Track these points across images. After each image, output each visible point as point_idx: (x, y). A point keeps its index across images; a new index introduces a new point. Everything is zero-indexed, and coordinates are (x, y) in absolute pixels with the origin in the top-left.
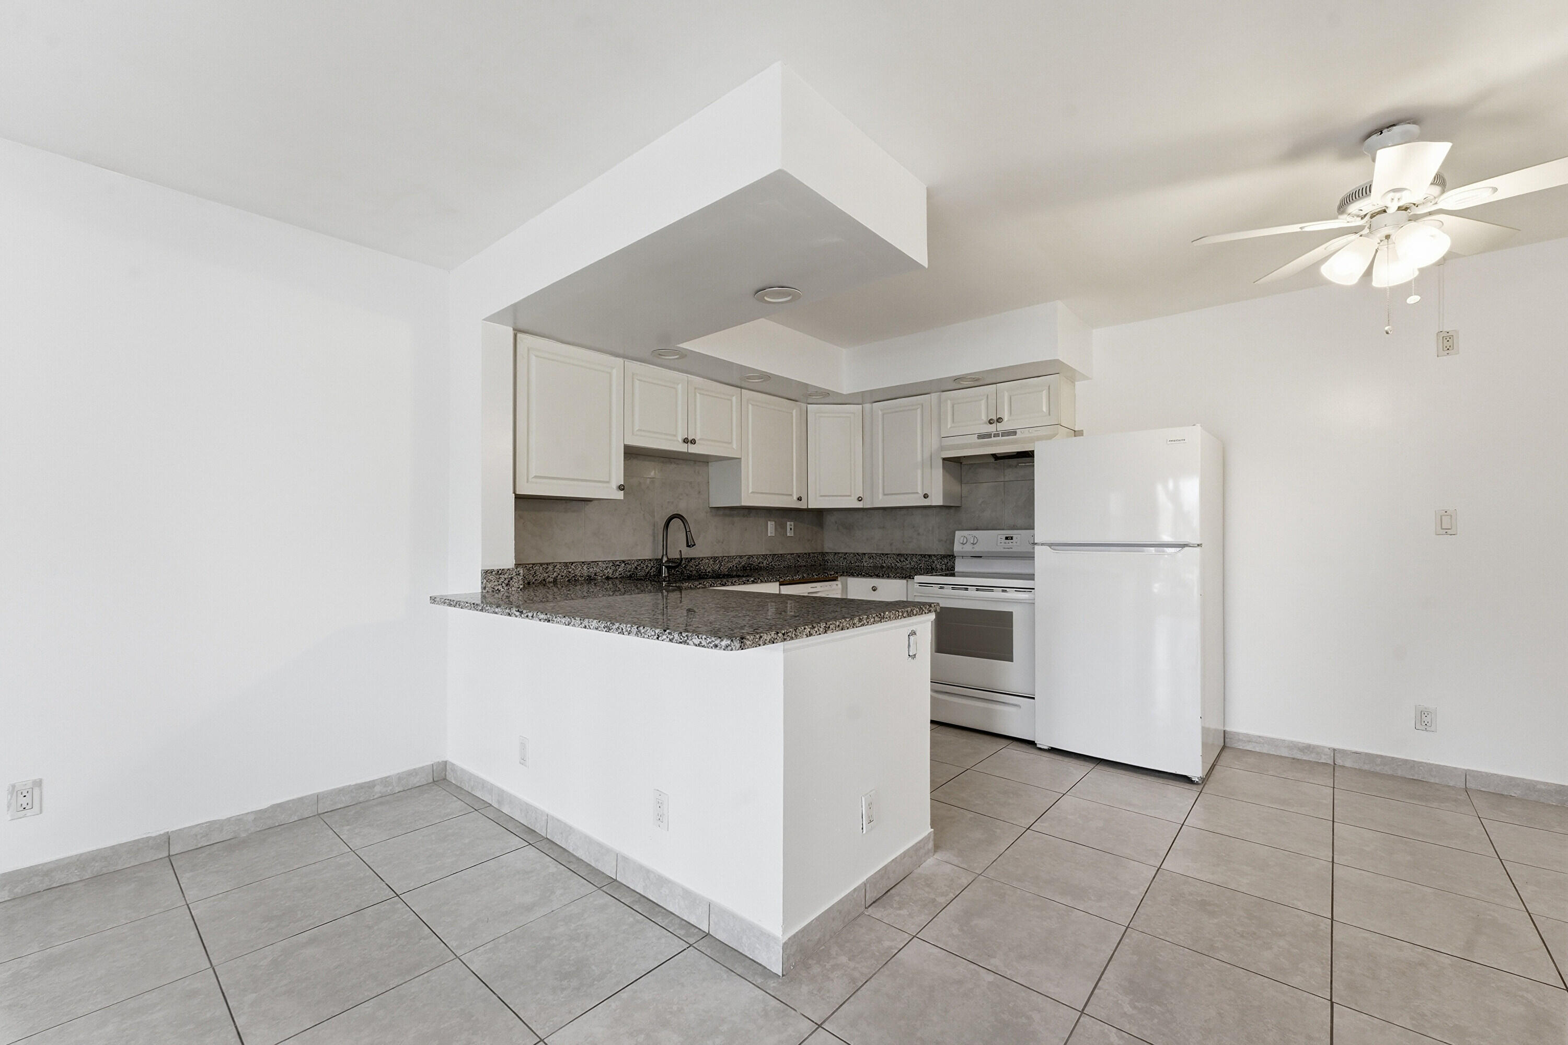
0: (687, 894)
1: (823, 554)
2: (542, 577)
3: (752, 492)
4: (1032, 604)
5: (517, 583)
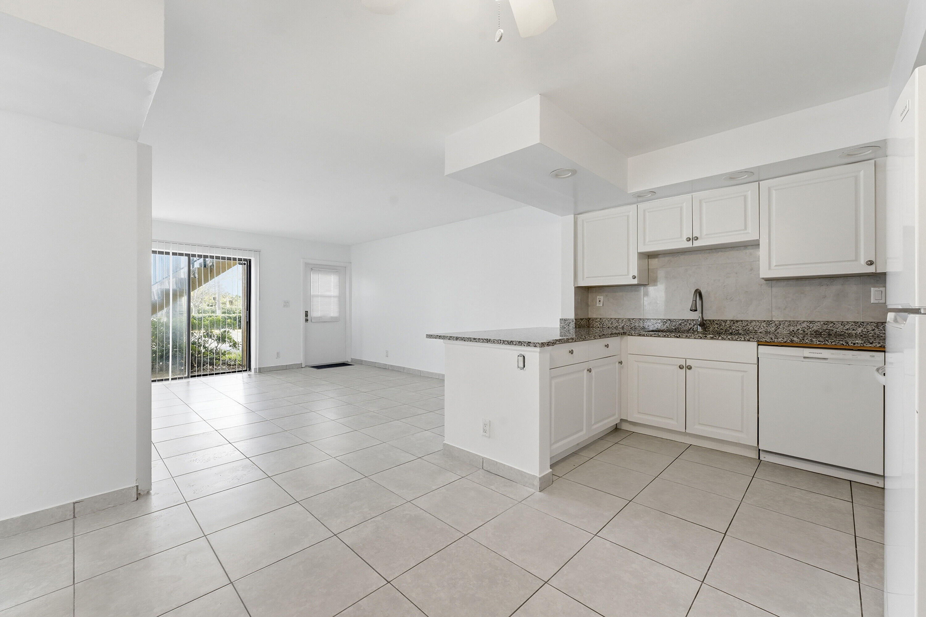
5: (572, 325)
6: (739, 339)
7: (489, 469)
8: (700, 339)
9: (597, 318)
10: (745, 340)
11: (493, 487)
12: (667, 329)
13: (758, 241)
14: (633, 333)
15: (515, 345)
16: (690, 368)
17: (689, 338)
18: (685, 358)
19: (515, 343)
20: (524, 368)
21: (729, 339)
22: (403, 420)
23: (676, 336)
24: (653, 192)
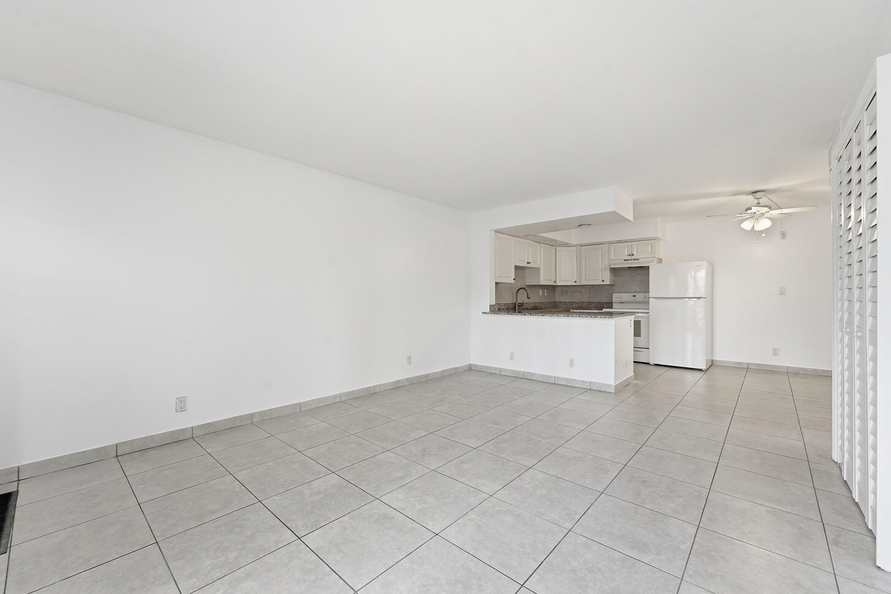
0: (582, 381)
1: (556, 302)
3: (543, 280)
4: (648, 318)
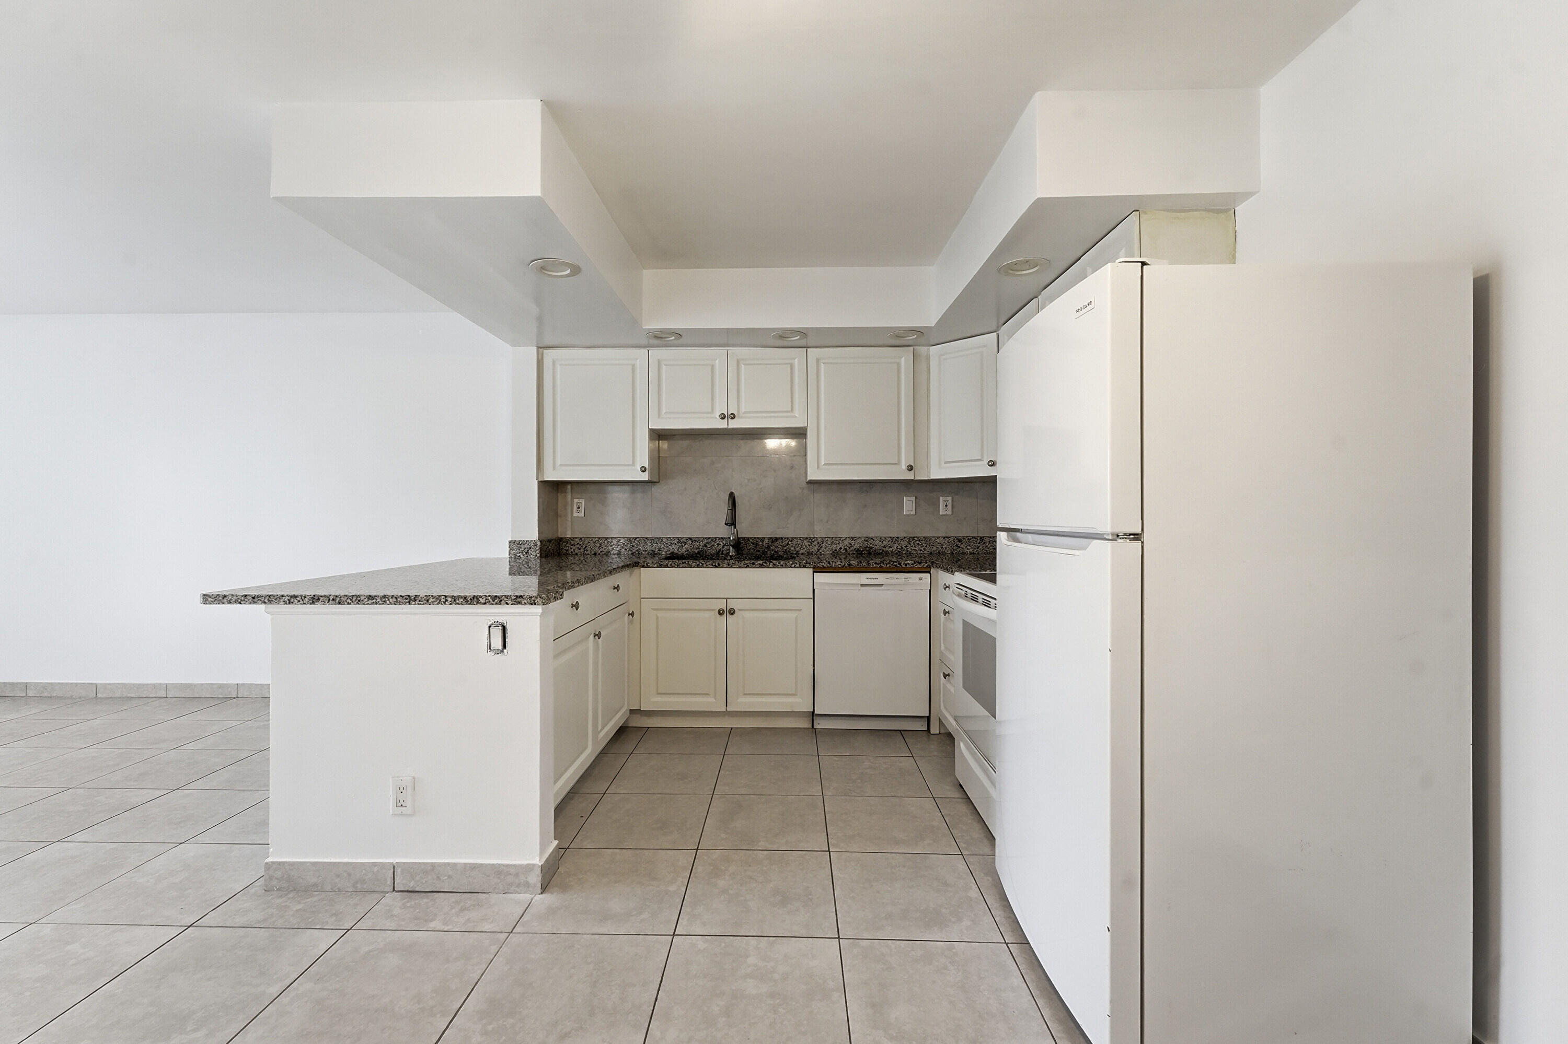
2: (606, 550)
3: (825, 465)
5: (535, 553)
6: (793, 566)
7: (411, 886)
8: (746, 567)
9: (574, 538)
10: (800, 567)
11: (432, 925)
12: (687, 554)
13: (805, 429)
14: (650, 562)
15: (485, 604)
16: (732, 612)
17: (732, 567)
18: (725, 598)
19: (482, 600)
20: (505, 651)
21: (782, 566)
22: (80, 837)
23: (714, 564)
24: (678, 334)
